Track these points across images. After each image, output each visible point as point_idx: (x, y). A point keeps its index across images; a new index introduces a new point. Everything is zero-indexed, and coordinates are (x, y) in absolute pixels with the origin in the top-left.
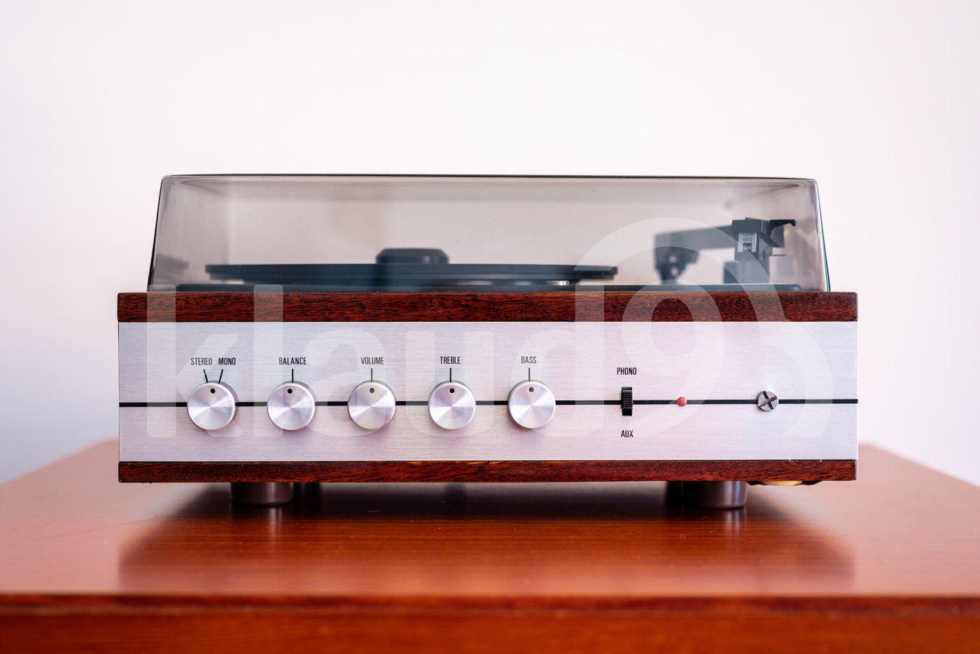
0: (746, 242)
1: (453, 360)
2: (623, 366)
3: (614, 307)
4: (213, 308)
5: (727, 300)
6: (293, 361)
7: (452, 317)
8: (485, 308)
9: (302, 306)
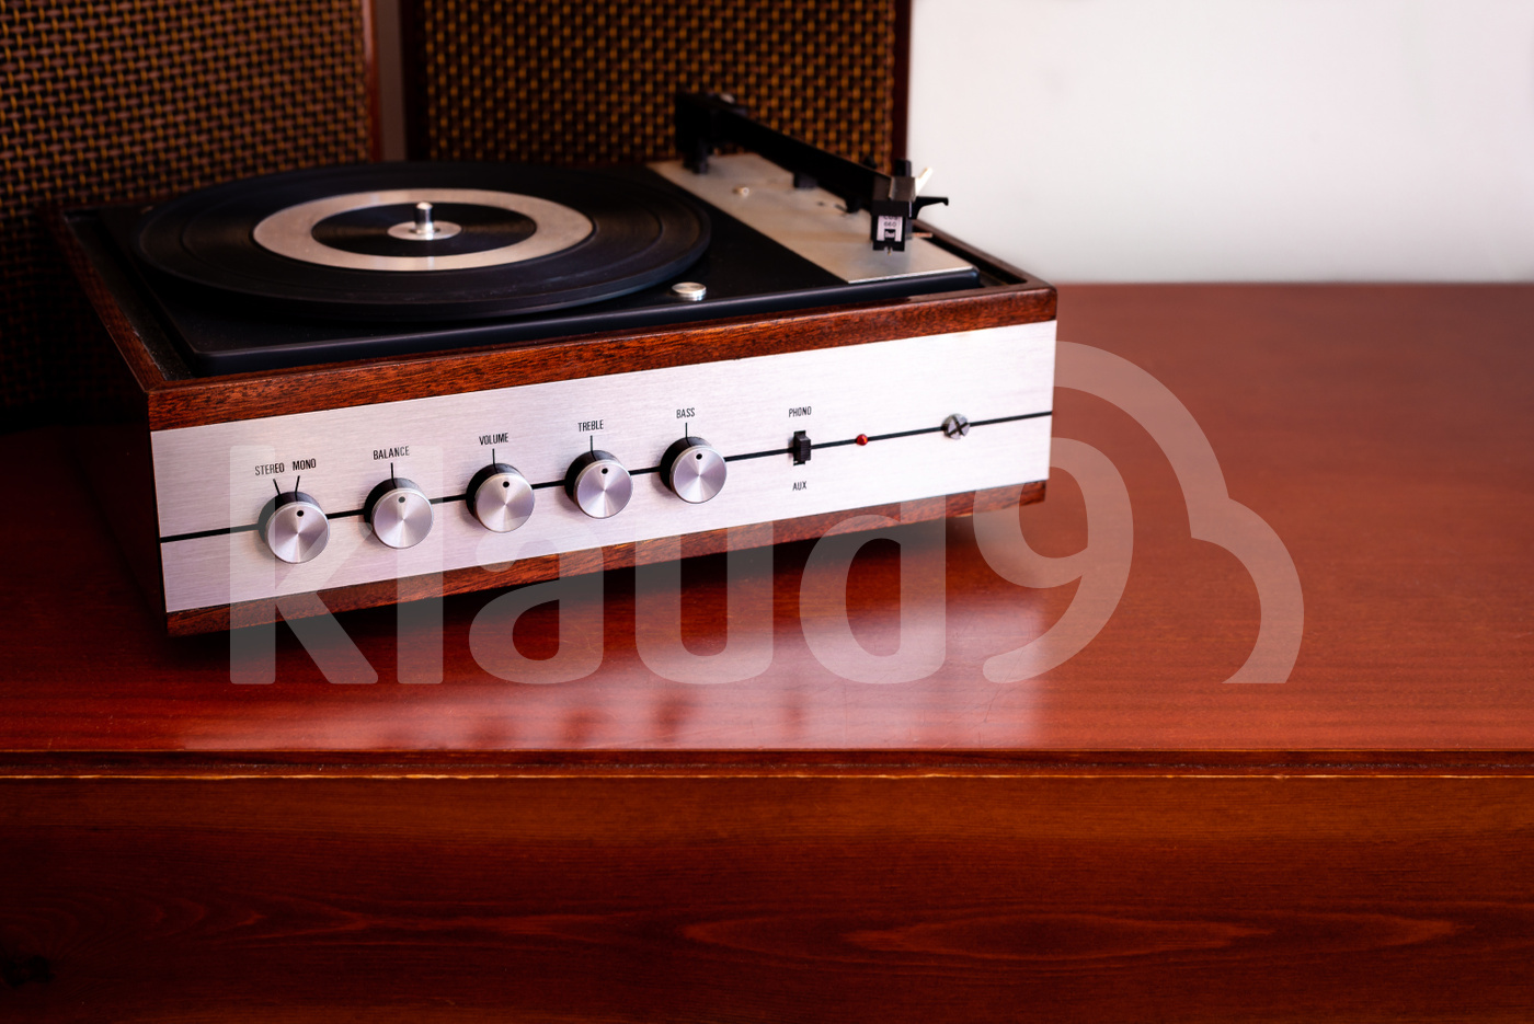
0: (888, 227)
1: (595, 425)
2: (795, 407)
3: (787, 336)
4: (280, 398)
5: (916, 313)
6: (391, 454)
7: (593, 372)
8: (632, 356)
9: (400, 382)
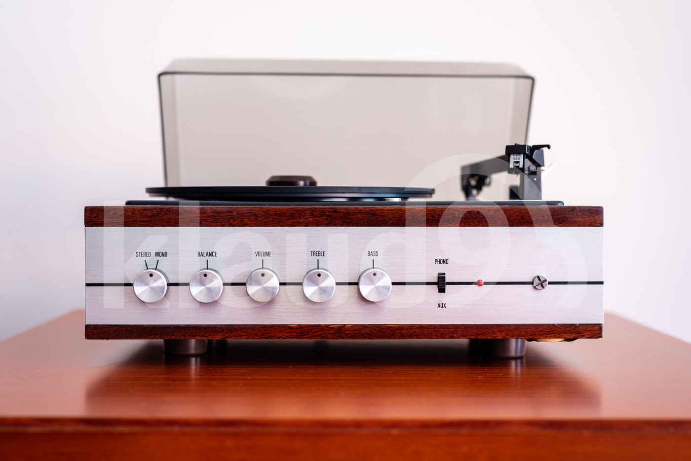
1: (320, 254)
2: (439, 258)
3: (433, 217)
4: (152, 217)
6: (207, 255)
7: (320, 224)
8: (342, 217)
9: (214, 216)
